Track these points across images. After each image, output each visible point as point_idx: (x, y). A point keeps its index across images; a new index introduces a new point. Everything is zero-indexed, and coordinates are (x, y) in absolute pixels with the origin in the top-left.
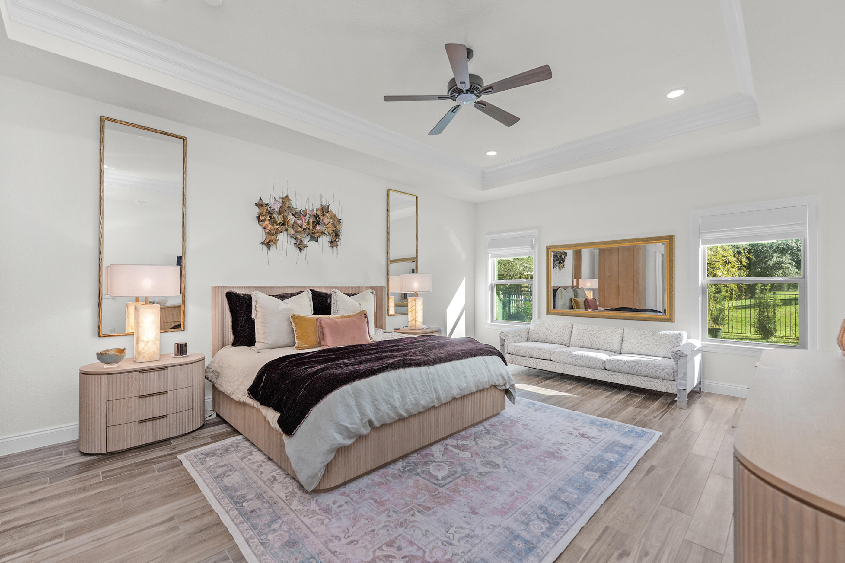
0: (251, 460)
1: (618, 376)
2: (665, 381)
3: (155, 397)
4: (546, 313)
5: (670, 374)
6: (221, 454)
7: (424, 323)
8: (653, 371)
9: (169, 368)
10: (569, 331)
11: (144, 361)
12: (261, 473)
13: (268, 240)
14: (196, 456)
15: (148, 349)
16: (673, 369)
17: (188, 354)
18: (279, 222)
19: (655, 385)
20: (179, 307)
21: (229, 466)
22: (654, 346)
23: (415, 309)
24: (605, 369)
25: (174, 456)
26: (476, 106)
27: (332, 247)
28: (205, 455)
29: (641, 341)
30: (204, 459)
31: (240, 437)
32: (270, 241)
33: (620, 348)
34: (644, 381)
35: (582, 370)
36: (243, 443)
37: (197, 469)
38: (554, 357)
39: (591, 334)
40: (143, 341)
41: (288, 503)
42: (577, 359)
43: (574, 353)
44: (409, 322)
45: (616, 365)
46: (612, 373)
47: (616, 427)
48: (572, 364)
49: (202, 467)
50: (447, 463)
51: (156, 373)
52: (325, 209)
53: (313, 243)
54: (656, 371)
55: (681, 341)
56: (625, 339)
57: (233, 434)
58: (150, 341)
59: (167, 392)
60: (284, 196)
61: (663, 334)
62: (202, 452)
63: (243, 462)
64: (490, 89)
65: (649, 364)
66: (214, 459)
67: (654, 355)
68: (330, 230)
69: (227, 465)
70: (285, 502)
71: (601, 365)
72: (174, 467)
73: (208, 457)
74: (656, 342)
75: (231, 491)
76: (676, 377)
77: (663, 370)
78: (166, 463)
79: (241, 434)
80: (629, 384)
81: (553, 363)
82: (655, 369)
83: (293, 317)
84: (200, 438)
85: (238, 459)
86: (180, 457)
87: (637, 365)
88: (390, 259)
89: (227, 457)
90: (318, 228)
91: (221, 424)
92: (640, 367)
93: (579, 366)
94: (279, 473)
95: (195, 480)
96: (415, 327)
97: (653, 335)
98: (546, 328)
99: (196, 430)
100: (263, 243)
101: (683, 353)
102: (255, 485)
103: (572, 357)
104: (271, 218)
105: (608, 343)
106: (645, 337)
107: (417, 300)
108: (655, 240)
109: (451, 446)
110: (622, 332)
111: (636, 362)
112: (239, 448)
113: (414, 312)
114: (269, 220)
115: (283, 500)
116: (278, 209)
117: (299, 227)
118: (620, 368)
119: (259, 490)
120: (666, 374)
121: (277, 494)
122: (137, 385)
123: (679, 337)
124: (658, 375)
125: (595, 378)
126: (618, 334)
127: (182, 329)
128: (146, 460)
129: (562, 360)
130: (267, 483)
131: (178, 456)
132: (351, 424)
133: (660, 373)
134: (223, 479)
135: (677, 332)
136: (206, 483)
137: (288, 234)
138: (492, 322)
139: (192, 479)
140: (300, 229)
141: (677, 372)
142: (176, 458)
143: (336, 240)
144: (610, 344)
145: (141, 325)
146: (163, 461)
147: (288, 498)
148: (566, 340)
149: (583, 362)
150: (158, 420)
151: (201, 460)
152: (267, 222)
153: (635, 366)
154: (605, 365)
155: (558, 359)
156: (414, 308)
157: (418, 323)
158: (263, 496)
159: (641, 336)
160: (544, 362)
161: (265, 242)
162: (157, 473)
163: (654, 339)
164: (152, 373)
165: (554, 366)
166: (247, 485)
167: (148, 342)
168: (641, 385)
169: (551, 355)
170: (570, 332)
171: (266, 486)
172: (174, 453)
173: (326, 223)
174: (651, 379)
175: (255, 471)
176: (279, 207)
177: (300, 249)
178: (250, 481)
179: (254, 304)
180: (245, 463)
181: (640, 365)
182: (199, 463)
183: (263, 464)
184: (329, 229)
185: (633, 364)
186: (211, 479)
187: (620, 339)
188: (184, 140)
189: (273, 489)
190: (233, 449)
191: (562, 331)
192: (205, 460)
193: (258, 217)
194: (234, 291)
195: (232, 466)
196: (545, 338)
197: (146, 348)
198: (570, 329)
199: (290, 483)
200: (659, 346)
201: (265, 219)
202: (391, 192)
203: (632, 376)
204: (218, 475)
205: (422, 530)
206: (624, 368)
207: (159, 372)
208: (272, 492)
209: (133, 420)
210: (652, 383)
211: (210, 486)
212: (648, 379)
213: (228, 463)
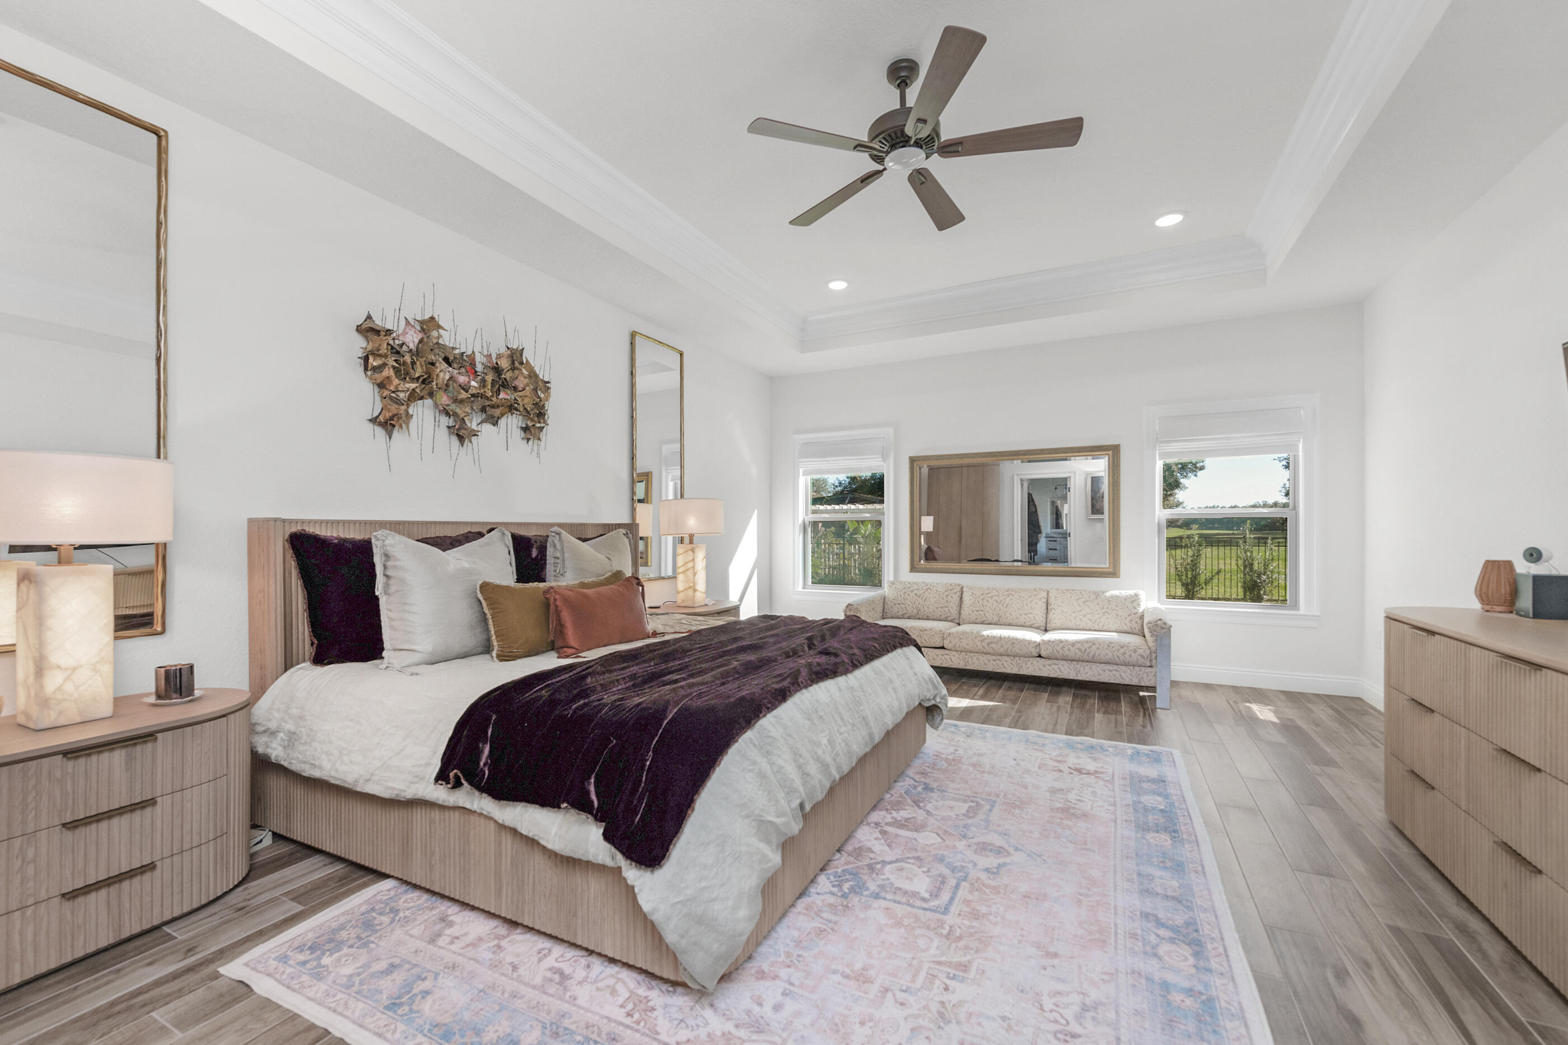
0: (458, 938)
1: (1061, 666)
2: (1137, 669)
3: (115, 821)
4: (909, 570)
5: (1145, 656)
6: (359, 938)
7: (708, 592)
8: (1119, 654)
9: (159, 735)
10: (956, 598)
11: (63, 721)
12: (515, 968)
13: (388, 415)
14: (284, 959)
15: (77, 688)
16: (1150, 649)
17: (197, 693)
18: (417, 375)
19: (1120, 675)
20: (149, 572)
21: (407, 966)
22: (1099, 616)
23: (693, 567)
24: (1040, 656)
25: (208, 970)
26: (911, 179)
27: (528, 439)
28: (313, 948)
29: (1079, 608)
30: (315, 963)
31: (388, 884)
32: (394, 416)
33: (1044, 621)
34: (1104, 671)
35: (999, 660)
36: (404, 898)
37: (311, 995)
38: (950, 642)
39: (997, 601)
40: (59, 667)
41: (647, 1031)
42: (992, 643)
43: (985, 633)
44: (678, 592)
45: (1059, 648)
46: (1050, 662)
47: (1110, 749)
48: (983, 653)
49: (323, 986)
50: (909, 861)
51: (118, 756)
52: (516, 357)
53: (487, 427)
54: (1125, 653)
55: (1139, 605)
56: (1052, 606)
57: (355, 880)
58: (81, 666)
59: (152, 802)
60: (427, 317)
61: (1112, 597)
62: (296, 944)
63: (441, 948)
64: (953, 149)
65: (1111, 643)
66: (347, 955)
67: (1100, 628)
68: (528, 403)
69: (399, 966)
70: (637, 1031)
71: (1033, 650)
72: (228, 1005)
73: (323, 953)
74: (1103, 608)
75: (462, 1036)
76: (1154, 661)
77: (1135, 651)
78: (191, 998)
79: (385, 876)
80: (1080, 678)
81: (946, 652)
82: (1122, 650)
83: (485, 587)
84: (259, 906)
85: (421, 945)
86: (233, 970)
87: (1094, 647)
88: (638, 471)
89: (383, 944)
90: (502, 396)
91: (301, 859)
92: (1098, 648)
93: (993, 655)
94: (562, 956)
95: (330, 1029)
96: (694, 602)
97: (1097, 598)
98: (916, 594)
99: (236, 887)
100: (374, 421)
101: (1165, 624)
102: (518, 1003)
103: (982, 641)
104: (400, 364)
105: (1026, 614)
106: (1084, 602)
107: (697, 550)
108: (1076, 452)
109: (886, 824)
110: (1045, 596)
111: (1092, 642)
112: (401, 915)
113: (690, 573)
114: (394, 367)
115: (628, 1027)
116: (416, 344)
117: (462, 391)
118: (1067, 653)
119: (544, 1014)
120: (1139, 657)
121: (597, 1013)
122: (58, 793)
123: (1135, 599)
124: (1127, 659)
125: (1022, 673)
126: (1040, 599)
127: (159, 629)
128: (113, 1004)
129: (965, 646)
130: (551, 991)
131: (222, 970)
132: (778, 817)
133: (1130, 656)
134: (414, 1007)
135: (1131, 592)
136: (370, 1031)
137: (436, 405)
138: (804, 588)
139: (312, 1026)
140: (464, 395)
141: (1155, 652)
142: (217, 976)
143: (538, 425)
144: (1029, 615)
145: (50, 622)
146: (179, 994)
147: (636, 1016)
148: (954, 612)
149: (1002, 646)
150: (126, 884)
151: (308, 966)
152: (388, 372)
153: (1089, 648)
154: (1040, 650)
155: (957, 645)
156: (690, 565)
157: (698, 595)
158: (566, 1029)
159: (1077, 600)
160: (929, 653)
161: (381, 418)
162: (178, 1035)
163: (1098, 604)
164: (105, 756)
165: (948, 657)
166: (497, 1008)
167: (74, 669)
168: (1100, 677)
169: (944, 639)
170: (958, 599)
171: (551, 999)
172: (201, 964)
173: (521, 386)
174: (1115, 667)
175: (495, 965)
176: (417, 341)
177: (461, 439)
178: (499, 994)
179: (378, 560)
180: (449, 950)
181: (1098, 646)
182: (305, 978)
183: (504, 943)
184: (526, 400)
185: (1087, 645)
186: (379, 1015)
187: (1044, 606)
188: (159, 137)
189: (578, 1002)
190: (385, 919)
191: (945, 598)
192: (320, 966)
193: (366, 359)
194: (311, 530)
195: (416, 965)
196: (915, 611)
197: (69, 687)
198: (959, 594)
199: (612, 976)
200: (1107, 615)
201: (384, 365)
202: (638, 338)
203: (1084, 664)
204: (390, 997)
205: (994, 1019)
206: (1073, 653)
207: (129, 749)
208: (581, 1011)
209: (43, 895)
210: (1117, 674)
211: (389, 1035)
212: (1110, 667)
213: (397, 961)
